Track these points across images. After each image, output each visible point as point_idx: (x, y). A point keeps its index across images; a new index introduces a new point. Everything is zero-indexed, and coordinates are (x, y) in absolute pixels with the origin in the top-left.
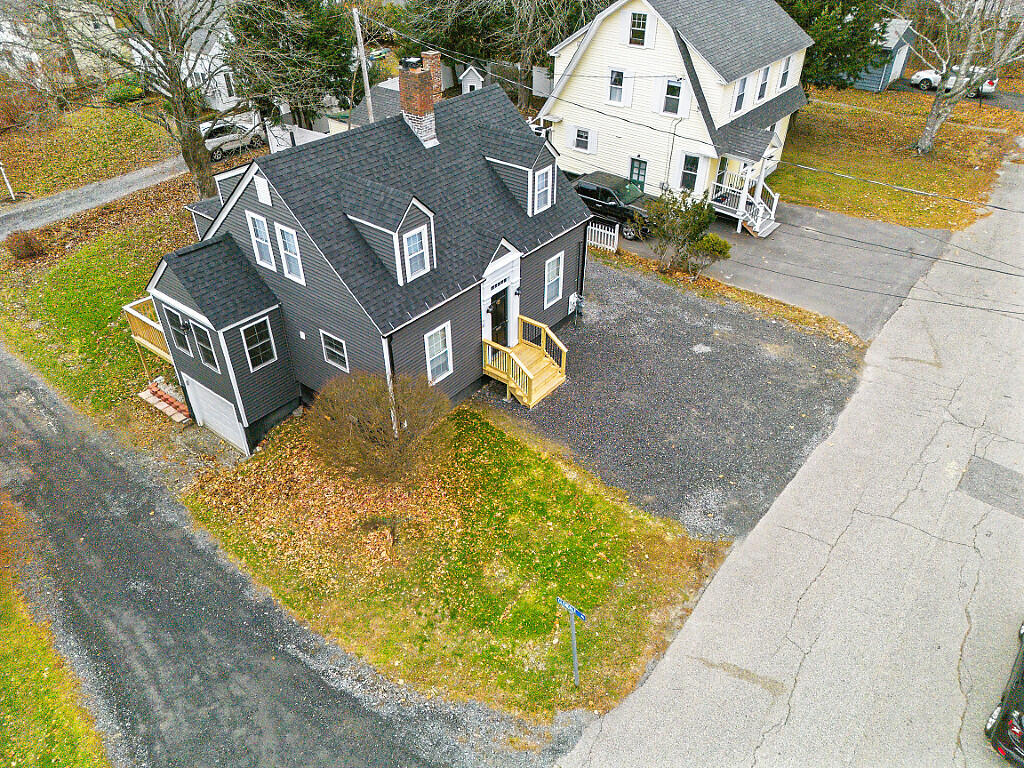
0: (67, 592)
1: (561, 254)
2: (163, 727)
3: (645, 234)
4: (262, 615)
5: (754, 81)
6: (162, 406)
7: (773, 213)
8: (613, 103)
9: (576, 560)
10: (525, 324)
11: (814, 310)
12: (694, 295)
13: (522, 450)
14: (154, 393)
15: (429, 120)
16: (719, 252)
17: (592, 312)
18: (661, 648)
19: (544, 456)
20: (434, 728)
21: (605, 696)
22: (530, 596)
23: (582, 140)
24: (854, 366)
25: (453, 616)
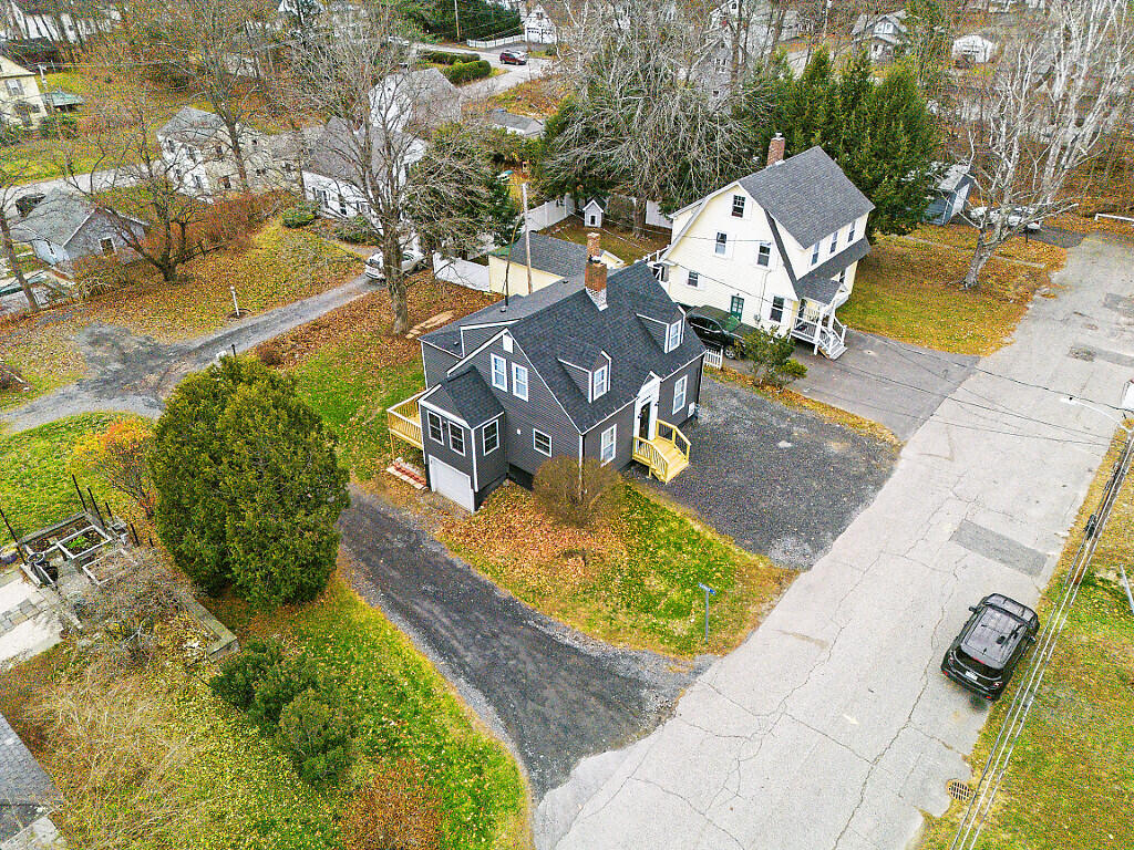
0: (383, 590)
1: (686, 377)
2: (467, 659)
3: (743, 356)
4: (509, 605)
5: (825, 244)
6: (405, 478)
7: (842, 340)
8: (718, 255)
9: (704, 576)
10: (660, 424)
11: (868, 417)
12: (780, 404)
13: (663, 510)
14: (398, 469)
15: (603, 294)
16: (799, 373)
17: (705, 416)
18: (756, 625)
19: (678, 514)
20: (625, 662)
21: (725, 648)
22: (675, 595)
23: (693, 280)
24: (894, 459)
25: (628, 606)
